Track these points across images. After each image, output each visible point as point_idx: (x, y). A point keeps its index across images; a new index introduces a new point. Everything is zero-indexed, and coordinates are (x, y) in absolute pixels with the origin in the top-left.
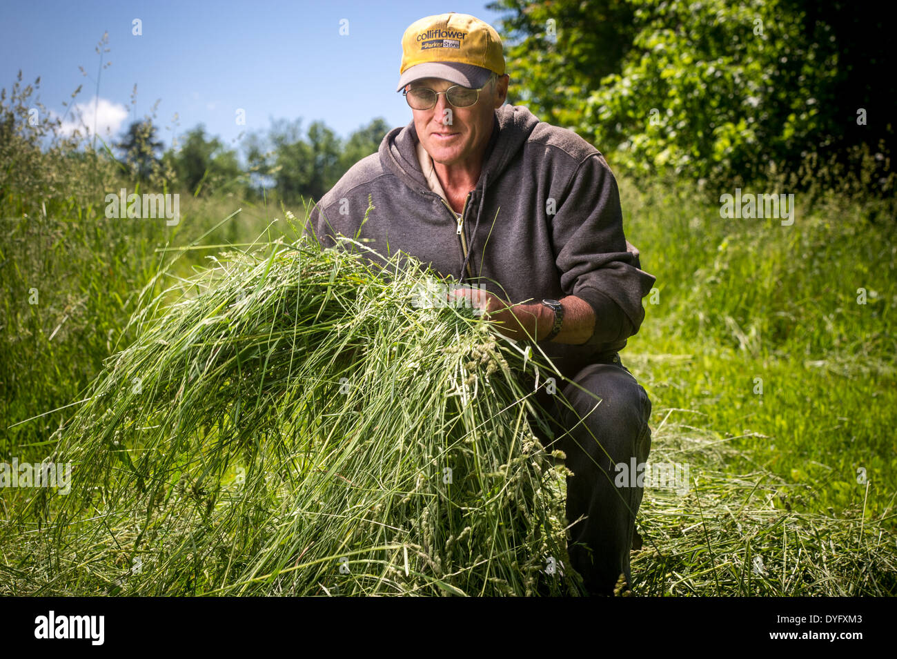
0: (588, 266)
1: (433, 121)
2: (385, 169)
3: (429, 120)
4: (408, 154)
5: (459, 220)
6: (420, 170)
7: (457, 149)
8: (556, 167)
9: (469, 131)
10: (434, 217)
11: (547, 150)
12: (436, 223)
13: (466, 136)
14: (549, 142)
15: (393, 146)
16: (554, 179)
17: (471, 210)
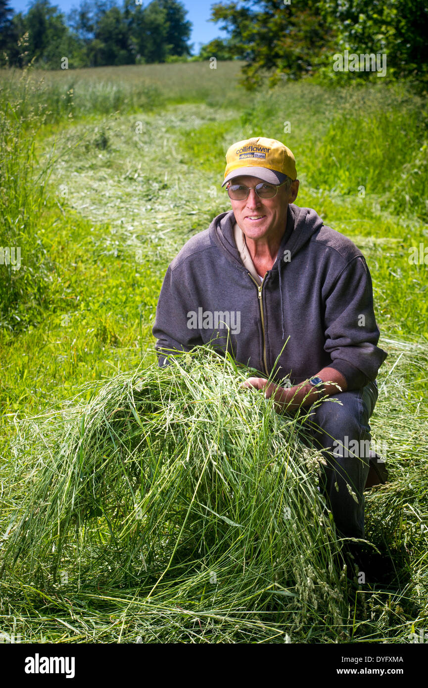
0: (348, 341)
1: (246, 208)
2: (212, 242)
3: (243, 208)
4: (228, 234)
5: (259, 288)
6: (236, 247)
7: (263, 228)
8: (332, 262)
9: (272, 215)
10: (243, 283)
11: (327, 250)
12: (244, 287)
13: (269, 219)
14: (329, 244)
15: (218, 228)
16: (329, 271)
17: (268, 282)
